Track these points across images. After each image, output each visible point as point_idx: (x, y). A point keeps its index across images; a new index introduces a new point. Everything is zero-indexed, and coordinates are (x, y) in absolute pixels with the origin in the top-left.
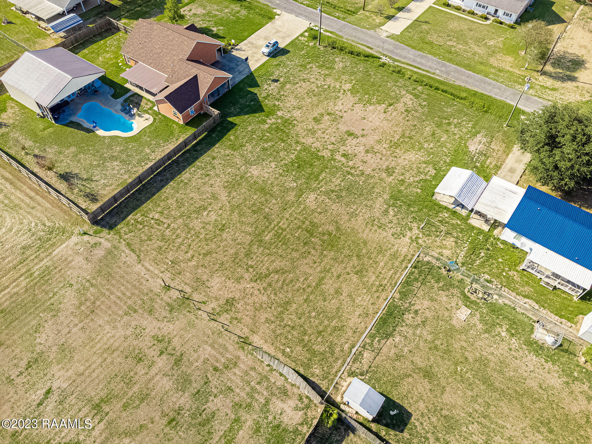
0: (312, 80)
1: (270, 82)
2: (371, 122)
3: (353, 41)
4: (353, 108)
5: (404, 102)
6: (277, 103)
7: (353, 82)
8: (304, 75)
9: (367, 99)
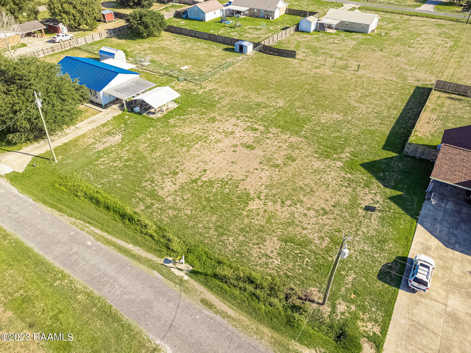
0: (312, 213)
1: (377, 206)
2: (224, 159)
3: (246, 328)
4: (247, 174)
5: (175, 184)
6: (350, 176)
7: (245, 213)
8: (329, 222)
9: (227, 187)
